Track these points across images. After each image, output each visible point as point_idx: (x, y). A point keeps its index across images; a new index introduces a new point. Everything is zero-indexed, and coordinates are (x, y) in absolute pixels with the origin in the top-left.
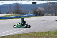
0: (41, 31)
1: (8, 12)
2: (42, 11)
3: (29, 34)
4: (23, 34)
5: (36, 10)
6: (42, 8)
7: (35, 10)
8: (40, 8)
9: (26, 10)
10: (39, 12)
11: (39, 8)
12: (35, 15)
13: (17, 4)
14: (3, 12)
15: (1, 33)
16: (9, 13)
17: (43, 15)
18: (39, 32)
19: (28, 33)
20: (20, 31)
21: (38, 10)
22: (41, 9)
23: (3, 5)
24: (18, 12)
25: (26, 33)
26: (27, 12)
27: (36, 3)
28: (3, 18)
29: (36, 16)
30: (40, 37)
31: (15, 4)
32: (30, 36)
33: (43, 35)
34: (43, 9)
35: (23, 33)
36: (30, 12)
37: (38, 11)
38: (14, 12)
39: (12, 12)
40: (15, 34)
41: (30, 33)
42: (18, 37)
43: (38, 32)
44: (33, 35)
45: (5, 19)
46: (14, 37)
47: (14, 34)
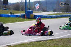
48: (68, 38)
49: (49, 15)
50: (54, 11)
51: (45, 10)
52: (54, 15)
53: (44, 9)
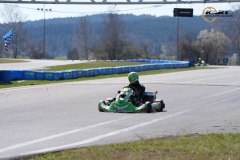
0: (216, 132)
1: (75, 50)
2: (218, 45)
3: (162, 144)
4: (135, 144)
5: (191, 41)
6: (218, 33)
7: (187, 42)
8: (209, 31)
9: (147, 41)
10: (203, 52)
11: (203, 33)
12: (187, 62)
13: (112, 16)
14: (55, 49)
15: (47, 136)
16: (77, 54)
17: (221, 62)
18: (205, 133)
19: (158, 139)
20: (126, 130)
21: (200, 40)
22: (212, 35)
23: (55, 19)
24: (114, 51)
25: (151, 140)
26: (153, 51)
27: (191, 10)
28: (55, 77)
29: (191, 66)
30: (210, 154)
31: (102, 16)
32: (168, 150)
33: (223, 146)
34: (223, 36)
35: (137, 139)
36: (164, 49)
37: (199, 46)
38: (100, 52)
39: (92, 50)
40: (104, 143)
41: (164, 138)
42: (115, 153)
43: (203, 137)
44: (177, 147)
45: (62, 78)
46: (98, 155)
47: (100, 144)
48: (112, 146)
49: (52, 68)
50: (72, 55)
51: (41, 52)
52: (70, 71)
53: (36, 49)
